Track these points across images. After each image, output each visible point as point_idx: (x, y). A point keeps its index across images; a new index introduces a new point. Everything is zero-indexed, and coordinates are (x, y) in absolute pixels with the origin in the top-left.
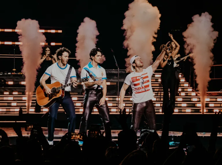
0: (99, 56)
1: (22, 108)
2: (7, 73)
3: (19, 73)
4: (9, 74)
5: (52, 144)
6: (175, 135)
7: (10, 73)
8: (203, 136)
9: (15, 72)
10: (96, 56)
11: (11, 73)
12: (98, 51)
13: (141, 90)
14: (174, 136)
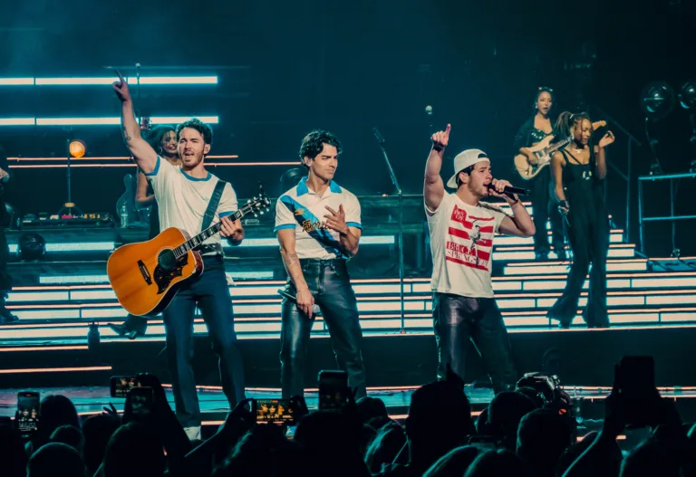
0: (329, 157)
1: (97, 326)
2: (48, 216)
3: (86, 216)
4: (54, 220)
5: (199, 437)
6: (586, 397)
7: (56, 217)
8: (675, 396)
9: (74, 211)
10: (318, 158)
11: (60, 217)
12: (327, 142)
13: (467, 256)
14: (582, 399)
